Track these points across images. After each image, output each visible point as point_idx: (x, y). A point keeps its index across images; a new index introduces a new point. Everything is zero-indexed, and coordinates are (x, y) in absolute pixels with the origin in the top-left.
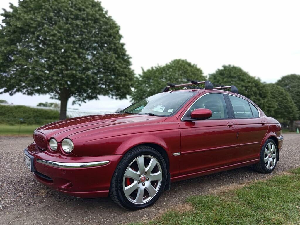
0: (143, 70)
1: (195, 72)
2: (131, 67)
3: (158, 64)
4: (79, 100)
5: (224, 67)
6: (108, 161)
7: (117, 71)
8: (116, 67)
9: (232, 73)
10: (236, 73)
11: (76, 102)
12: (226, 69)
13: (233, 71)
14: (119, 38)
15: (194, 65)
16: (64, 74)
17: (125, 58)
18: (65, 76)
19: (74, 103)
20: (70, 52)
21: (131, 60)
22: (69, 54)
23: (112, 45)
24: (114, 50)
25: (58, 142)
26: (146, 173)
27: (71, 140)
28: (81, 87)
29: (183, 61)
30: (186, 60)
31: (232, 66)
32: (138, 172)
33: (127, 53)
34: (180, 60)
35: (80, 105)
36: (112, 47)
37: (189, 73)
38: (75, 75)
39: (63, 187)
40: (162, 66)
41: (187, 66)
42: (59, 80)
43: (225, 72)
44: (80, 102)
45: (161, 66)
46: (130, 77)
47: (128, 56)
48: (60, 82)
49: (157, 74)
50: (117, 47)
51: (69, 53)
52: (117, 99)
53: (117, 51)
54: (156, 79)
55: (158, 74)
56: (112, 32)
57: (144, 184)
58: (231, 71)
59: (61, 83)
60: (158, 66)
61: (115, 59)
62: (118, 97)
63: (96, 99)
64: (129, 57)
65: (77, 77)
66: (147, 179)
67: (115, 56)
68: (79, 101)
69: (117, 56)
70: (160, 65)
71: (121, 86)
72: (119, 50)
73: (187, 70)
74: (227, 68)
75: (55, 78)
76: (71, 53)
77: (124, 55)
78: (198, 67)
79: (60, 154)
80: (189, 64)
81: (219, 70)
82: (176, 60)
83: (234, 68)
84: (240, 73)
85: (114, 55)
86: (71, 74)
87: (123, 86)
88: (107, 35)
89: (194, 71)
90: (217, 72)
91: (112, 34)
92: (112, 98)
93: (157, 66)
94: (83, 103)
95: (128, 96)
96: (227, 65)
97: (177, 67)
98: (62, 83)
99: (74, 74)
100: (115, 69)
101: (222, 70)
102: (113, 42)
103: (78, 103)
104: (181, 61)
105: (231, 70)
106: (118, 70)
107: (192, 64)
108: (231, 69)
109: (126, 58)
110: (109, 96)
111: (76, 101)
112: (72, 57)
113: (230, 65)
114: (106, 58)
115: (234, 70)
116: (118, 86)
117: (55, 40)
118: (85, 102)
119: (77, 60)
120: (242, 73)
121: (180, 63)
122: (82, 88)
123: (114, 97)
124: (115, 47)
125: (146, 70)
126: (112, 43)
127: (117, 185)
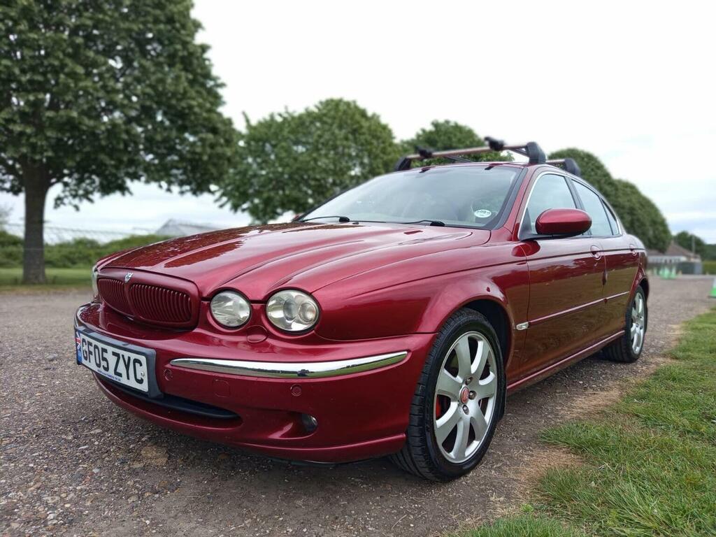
0: (248, 121)
1: (379, 134)
2: (220, 109)
3: (286, 107)
4: (74, 193)
5: (436, 125)
6: (406, 353)
7: (192, 118)
8: (190, 107)
9: (454, 140)
10: (463, 140)
11: (66, 201)
12: (440, 130)
13: (455, 135)
14: (193, 28)
15: (374, 115)
16: (44, 119)
17: (208, 86)
18: (47, 124)
19: (59, 201)
20: (61, 56)
21: (220, 91)
22: (56, 63)
23: (179, 47)
24: (183, 59)
25: (250, 302)
26: (470, 379)
27: (309, 294)
28: (93, 156)
29: (348, 104)
30: (354, 102)
31: (452, 124)
32: (458, 377)
33: (215, 72)
34: (340, 101)
35: (77, 208)
36: (176, 51)
37: (364, 134)
38: (77, 122)
39: (277, 436)
40: (296, 114)
41: (358, 117)
42: (29, 136)
43: (437, 137)
44: (76, 201)
45: (295, 112)
46: (227, 136)
47: (214, 79)
48: (33, 140)
49: (285, 132)
50: (191, 54)
51: (57, 58)
52: (182, 193)
53: (191, 64)
54: (284, 144)
55: (289, 132)
56: (175, 10)
57: (467, 409)
58: (452, 136)
59: (36, 143)
60: (287, 112)
61: (186, 84)
62: (187, 187)
63: (123, 194)
64: (219, 82)
65: (84, 128)
66: (471, 394)
67: (187, 78)
68: (75, 196)
69: (190, 76)
70: (290, 110)
71: (205, 158)
72: (195, 62)
73: (361, 127)
74: (443, 129)
75: (17, 128)
76: (61, 61)
77: (208, 76)
78: (384, 121)
79: (261, 338)
80: (363, 114)
81: (424, 131)
82: (332, 100)
83: (458, 128)
84: (471, 140)
85: (183, 74)
86: (64, 119)
87: (210, 157)
88: (162, 18)
89: (375, 130)
90: (418, 136)
91: (176, 17)
92: (169, 190)
93: (282, 111)
94: (85, 202)
95: (213, 187)
96: (441, 120)
97: (334, 118)
98: (39, 143)
99: (73, 118)
100: (187, 111)
101: (431, 133)
102: (179, 39)
103: (70, 203)
104: (342, 104)
105: (451, 133)
106: (195, 114)
107: (370, 113)
108: (451, 130)
109: (210, 83)
110: (160, 187)
111: (66, 197)
112: (66, 70)
113: (447, 122)
114: (162, 81)
115: (458, 134)
116: (197, 157)
117: (11, 18)
118: (91, 201)
119: (80, 80)
120: (474, 141)
121: (342, 108)
122: (96, 159)
123: (175, 189)
124: (185, 53)
125: (254, 122)
126: (177, 41)
127: (424, 416)
